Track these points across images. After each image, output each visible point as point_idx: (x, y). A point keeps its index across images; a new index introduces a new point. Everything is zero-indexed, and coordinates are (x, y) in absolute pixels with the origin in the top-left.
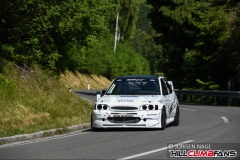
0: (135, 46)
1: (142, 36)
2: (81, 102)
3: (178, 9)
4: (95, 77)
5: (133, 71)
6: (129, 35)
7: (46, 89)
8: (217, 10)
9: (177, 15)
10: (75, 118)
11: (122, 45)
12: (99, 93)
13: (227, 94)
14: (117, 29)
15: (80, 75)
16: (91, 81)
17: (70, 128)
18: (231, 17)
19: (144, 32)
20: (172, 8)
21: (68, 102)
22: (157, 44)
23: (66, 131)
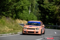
0: (34, 14)
1: (36, 11)
2: (21, 26)
3: (45, 5)
4: (24, 21)
7: (12, 23)
9: (45, 7)
10: (19, 30)
11: (31, 13)
14: (30, 9)
15: (20, 20)
16: (23, 22)
18: (58, 8)
19: (36, 10)
20: (44, 5)
21: (18, 26)
22: (40, 13)
23: (17, 34)
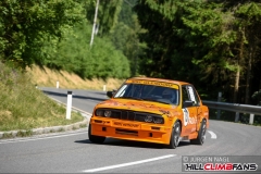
5: (110, 70)
6: (109, 28)
8: (213, 8)
12: (70, 93)
13: (217, 105)
17: (34, 130)
